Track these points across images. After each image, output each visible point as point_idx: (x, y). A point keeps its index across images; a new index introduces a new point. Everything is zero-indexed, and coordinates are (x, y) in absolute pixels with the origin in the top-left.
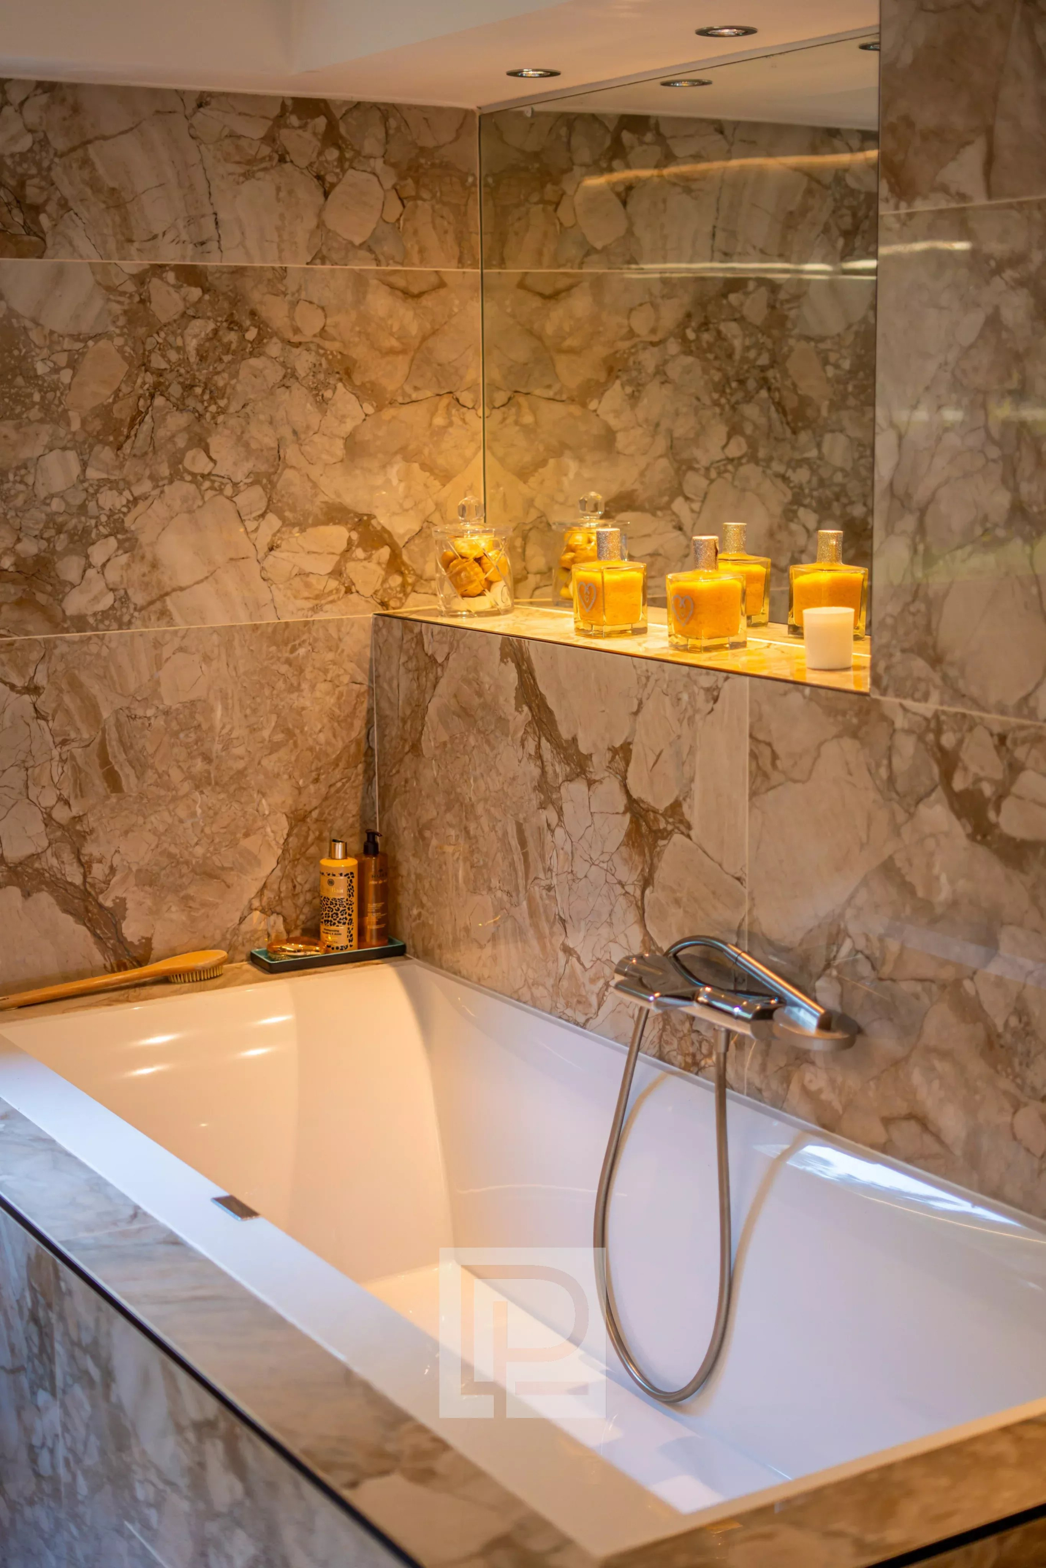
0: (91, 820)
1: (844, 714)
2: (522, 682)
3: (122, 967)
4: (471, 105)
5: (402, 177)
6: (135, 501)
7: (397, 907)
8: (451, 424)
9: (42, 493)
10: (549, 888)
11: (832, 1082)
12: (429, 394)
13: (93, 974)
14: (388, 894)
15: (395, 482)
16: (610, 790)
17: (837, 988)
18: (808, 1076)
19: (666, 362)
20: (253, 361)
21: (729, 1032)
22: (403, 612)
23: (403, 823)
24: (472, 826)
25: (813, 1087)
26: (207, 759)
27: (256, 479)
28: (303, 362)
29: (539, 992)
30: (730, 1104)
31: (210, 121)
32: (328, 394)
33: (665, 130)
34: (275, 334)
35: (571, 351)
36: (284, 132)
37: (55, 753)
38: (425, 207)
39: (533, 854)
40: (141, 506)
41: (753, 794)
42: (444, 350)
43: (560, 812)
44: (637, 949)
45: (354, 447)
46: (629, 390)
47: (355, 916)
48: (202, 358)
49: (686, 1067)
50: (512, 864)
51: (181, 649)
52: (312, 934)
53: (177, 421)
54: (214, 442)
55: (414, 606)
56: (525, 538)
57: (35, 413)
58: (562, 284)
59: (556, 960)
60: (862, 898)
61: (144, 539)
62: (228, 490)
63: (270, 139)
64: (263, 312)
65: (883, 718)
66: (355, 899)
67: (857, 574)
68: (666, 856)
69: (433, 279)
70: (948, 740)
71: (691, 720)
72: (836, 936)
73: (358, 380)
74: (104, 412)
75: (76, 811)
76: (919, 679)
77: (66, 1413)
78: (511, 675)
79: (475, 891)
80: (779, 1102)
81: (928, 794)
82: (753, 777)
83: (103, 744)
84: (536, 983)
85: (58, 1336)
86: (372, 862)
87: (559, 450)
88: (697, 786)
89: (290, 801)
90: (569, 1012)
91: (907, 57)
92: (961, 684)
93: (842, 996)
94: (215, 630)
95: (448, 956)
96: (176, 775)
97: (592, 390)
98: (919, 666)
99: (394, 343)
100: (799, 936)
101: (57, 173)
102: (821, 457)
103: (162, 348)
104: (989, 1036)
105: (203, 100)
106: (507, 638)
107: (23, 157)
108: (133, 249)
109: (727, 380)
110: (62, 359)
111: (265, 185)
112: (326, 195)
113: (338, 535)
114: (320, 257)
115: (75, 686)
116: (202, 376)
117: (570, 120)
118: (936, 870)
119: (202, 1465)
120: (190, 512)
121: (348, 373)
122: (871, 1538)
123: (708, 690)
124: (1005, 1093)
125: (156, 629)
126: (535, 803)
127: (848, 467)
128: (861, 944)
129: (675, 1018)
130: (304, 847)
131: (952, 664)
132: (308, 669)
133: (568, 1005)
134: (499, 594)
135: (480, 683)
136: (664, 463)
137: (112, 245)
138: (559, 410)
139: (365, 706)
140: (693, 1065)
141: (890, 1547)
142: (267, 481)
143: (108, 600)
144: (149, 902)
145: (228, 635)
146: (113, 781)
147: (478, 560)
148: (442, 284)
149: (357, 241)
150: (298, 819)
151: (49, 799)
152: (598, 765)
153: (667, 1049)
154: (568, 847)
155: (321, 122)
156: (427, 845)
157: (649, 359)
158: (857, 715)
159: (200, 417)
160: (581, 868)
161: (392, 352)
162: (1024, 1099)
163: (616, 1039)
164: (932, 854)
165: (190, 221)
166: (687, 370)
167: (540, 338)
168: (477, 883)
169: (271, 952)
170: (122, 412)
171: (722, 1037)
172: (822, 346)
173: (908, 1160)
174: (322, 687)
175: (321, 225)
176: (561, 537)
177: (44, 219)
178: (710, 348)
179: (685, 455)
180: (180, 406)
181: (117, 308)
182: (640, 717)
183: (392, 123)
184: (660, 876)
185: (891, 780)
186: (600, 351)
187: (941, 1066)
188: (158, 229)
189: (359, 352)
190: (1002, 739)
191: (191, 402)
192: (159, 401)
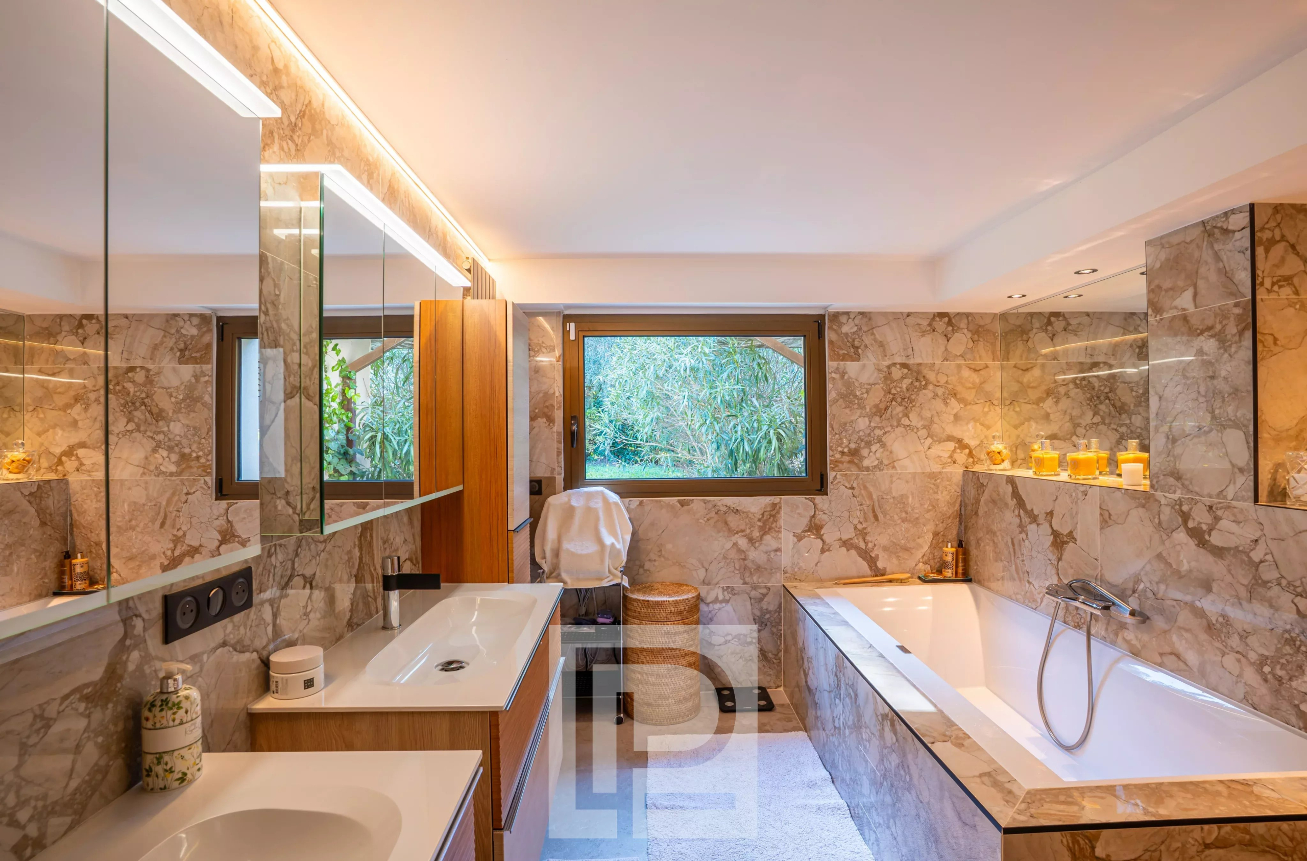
0: (869, 529)
1: (1139, 499)
2: (1013, 491)
3: (876, 576)
4: (997, 312)
5: (973, 334)
6: (886, 433)
7: (969, 565)
8: (990, 411)
9: (857, 430)
10: (1023, 561)
11: (1136, 637)
12: (982, 401)
13: (867, 577)
14: (966, 561)
15: (971, 428)
16: (1046, 528)
17: (1138, 602)
18: (1126, 634)
19: (1068, 391)
20: (924, 391)
21: (1092, 614)
22: (973, 470)
23: (972, 538)
24: (995, 539)
25: (1128, 638)
26: (906, 513)
27: (924, 427)
28: (940, 391)
29: (1019, 597)
30: (1092, 641)
31: (910, 320)
32: (948, 401)
33: (1066, 316)
34: (931, 383)
35: (1033, 387)
36: (934, 323)
37: (858, 508)
38: (981, 344)
39: (1017, 547)
40: (888, 434)
41: (1101, 528)
42: (988, 387)
43: (1027, 535)
44: (1055, 582)
45: (957, 418)
46: (1055, 400)
47: (954, 567)
48: (908, 390)
49: (1075, 627)
50: (1010, 552)
51: (899, 478)
52: (940, 572)
53: (899, 409)
54: (911, 415)
55: (977, 468)
56: (1017, 448)
57: (856, 406)
58: (1029, 366)
59: (1025, 586)
60: (1148, 568)
61: (888, 444)
62: (915, 430)
63: (930, 325)
64: (927, 376)
65: (1156, 500)
66: (954, 561)
67: (1146, 455)
68: (1067, 550)
69: (984, 366)
70: (1185, 508)
71: (1076, 502)
72: (1138, 581)
73: (958, 396)
74: (876, 406)
75: (864, 526)
76: (1172, 486)
77: (844, 707)
78: (1009, 489)
79: (996, 561)
80: (1113, 643)
81: (1177, 529)
82: (1101, 523)
83: (873, 505)
84: (1017, 594)
85: (842, 682)
86: (960, 549)
87: (1029, 419)
88: (1079, 526)
89: (933, 528)
90: (1030, 604)
91: (1158, 265)
92: (1190, 487)
93: (1140, 604)
94: (910, 473)
95: (986, 583)
96: (896, 517)
97: (1040, 400)
98: (1171, 480)
99: (971, 385)
100: (1121, 581)
101: (864, 338)
102: (1131, 423)
103: (895, 387)
104: (1209, 625)
105: (909, 315)
106: (1008, 477)
107: (854, 333)
108: (886, 358)
109: (1093, 397)
110: (864, 391)
111: (927, 339)
112: (948, 341)
113: (951, 445)
114: (946, 359)
115: (865, 488)
116: (907, 395)
117: (1032, 315)
118: (1181, 558)
119: (883, 729)
120: (903, 436)
121: (955, 394)
122: (1151, 809)
123: (1082, 492)
124: (1218, 648)
125: (891, 471)
126: (1018, 532)
127: (1143, 427)
128: (1148, 585)
129: (1070, 608)
130: (938, 543)
131: (1186, 479)
132: (940, 487)
133: (1029, 601)
134: (1007, 464)
135: (998, 492)
136: (1068, 424)
137: (880, 357)
138: (1029, 406)
139: (959, 500)
140: (1078, 626)
141: (1161, 815)
142: (927, 427)
143: (876, 462)
144: (886, 557)
145: (914, 475)
146: (876, 518)
147: (999, 453)
148: (987, 367)
149: (958, 354)
150: (936, 534)
151: (856, 521)
152: (1041, 519)
153: (1067, 620)
154: (1030, 547)
155: (946, 319)
156: (980, 546)
157: (1062, 390)
158: (1144, 499)
159: (906, 408)
160: (1034, 554)
161: (970, 388)
162: (1227, 651)
163: (1048, 615)
164: (1179, 552)
165: (904, 350)
166: (1077, 394)
167: (1021, 383)
168: (997, 559)
169: (926, 576)
170: (882, 406)
171: (1089, 615)
172: (1130, 385)
173: (1171, 671)
174: (945, 493)
175: (946, 349)
176: (1030, 446)
177: (860, 350)
178: (1086, 386)
179: (1077, 421)
180: (900, 404)
181: (881, 376)
182: (1057, 501)
183: (970, 318)
184: (1064, 557)
185: (1160, 523)
186: (1044, 388)
187: (1187, 635)
188: (894, 353)
189: (959, 388)
190: (1211, 507)
191: (904, 403)
192: (894, 403)
